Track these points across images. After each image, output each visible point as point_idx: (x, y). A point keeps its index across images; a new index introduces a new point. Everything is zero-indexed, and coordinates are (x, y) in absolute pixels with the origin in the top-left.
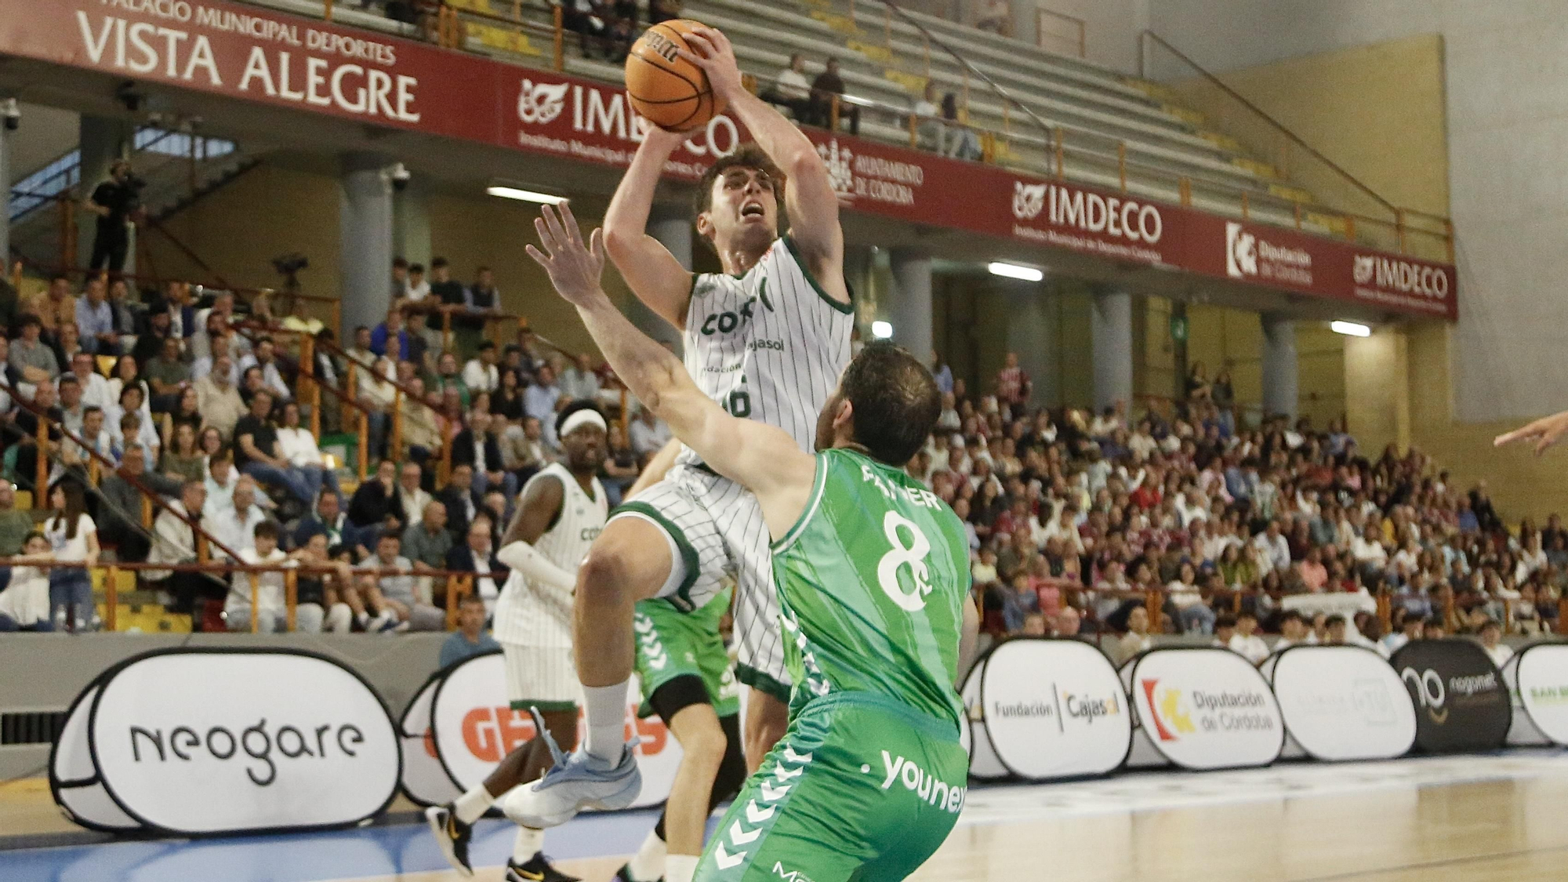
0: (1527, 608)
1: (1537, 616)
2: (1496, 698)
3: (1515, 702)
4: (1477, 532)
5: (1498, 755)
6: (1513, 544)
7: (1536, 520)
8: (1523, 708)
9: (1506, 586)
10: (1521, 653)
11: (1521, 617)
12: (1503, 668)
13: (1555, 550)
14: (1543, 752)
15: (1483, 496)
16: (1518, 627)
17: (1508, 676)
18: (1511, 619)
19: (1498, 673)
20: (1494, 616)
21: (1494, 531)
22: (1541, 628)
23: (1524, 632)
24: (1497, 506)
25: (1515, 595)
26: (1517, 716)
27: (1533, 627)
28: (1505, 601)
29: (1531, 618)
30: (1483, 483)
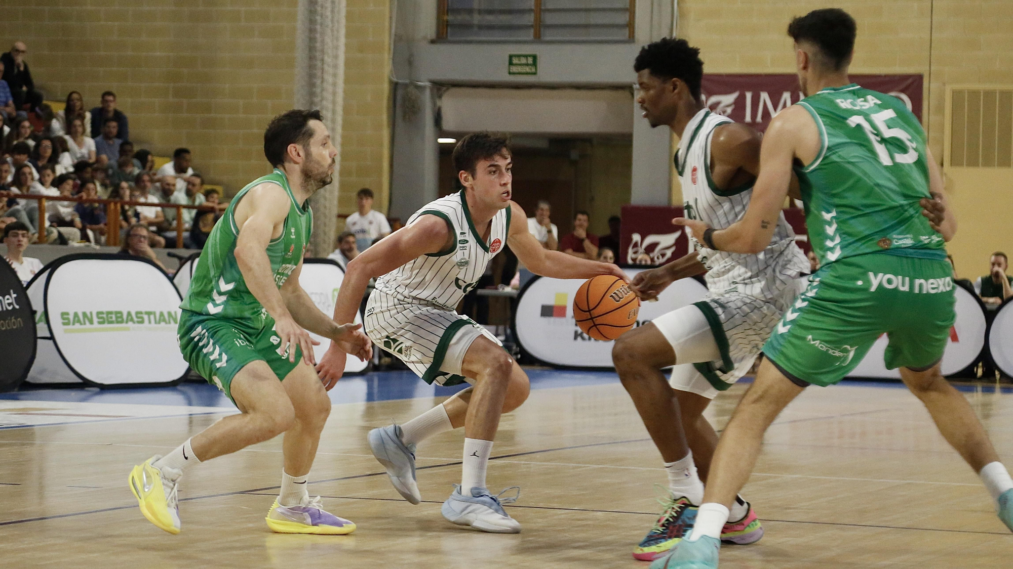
0: (66, 210)
1: (78, 220)
2: (16, 323)
3: (42, 330)
4: (11, 109)
5: (15, 398)
6: (57, 126)
7: (85, 99)
8: (52, 338)
9: (42, 182)
10: (52, 267)
11: (59, 221)
12: (30, 284)
13: (107, 137)
14: (73, 394)
15: (19, 59)
16: (55, 234)
17: (35, 294)
18: (47, 224)
19: (22, 290)
20: (25, 220)
21: (32, 110)
22: (85, 238)
23: (62, 240)
24: (38, 74)
25: (54, 192)
26: (43, 347)
27: (72, 233)
28: (40, 198)
29: (71, 224)
30: (21, 46)
